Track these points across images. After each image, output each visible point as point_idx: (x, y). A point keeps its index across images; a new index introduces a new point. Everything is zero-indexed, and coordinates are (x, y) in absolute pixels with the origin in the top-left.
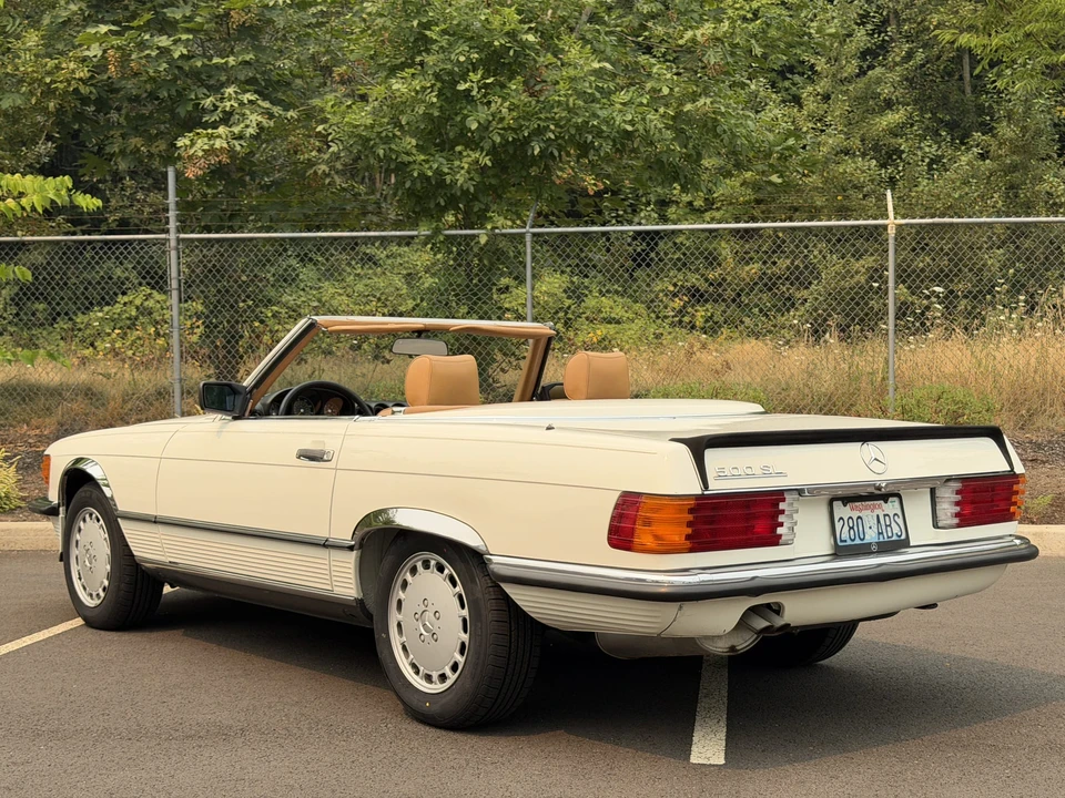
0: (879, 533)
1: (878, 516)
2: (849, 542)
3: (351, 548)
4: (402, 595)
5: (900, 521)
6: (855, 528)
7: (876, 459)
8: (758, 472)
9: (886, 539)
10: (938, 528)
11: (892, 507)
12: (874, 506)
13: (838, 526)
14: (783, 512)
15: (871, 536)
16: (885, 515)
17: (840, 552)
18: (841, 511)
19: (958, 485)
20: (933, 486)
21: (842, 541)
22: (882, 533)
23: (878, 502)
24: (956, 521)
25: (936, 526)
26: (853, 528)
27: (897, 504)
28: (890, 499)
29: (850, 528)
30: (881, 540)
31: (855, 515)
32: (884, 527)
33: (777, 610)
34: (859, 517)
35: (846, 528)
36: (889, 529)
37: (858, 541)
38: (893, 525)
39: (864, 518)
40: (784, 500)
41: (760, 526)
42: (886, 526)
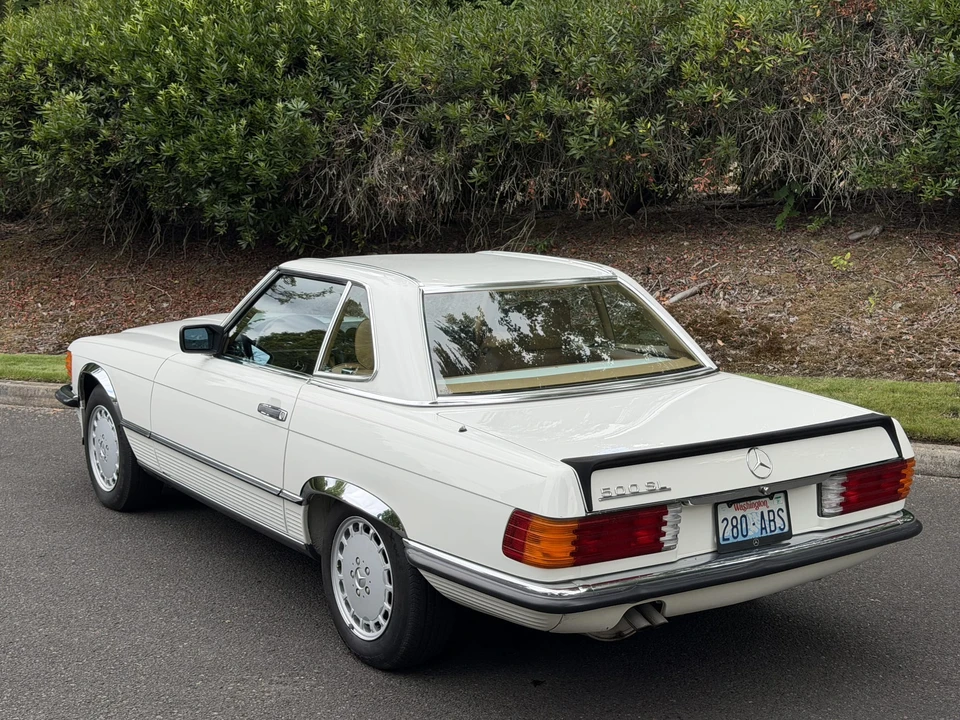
0: (762, 529)
1: (762, 513)
2: (732, 540)
3: (300, 503)
4: (341, 557)
5: (784, 515)
6: (739, 527)
7: (762, 464)
8: (643, 489)
9: (769, 534)
10: (823, 516)
11: (776, 504)
12: (760, 504)
13: (722, 526)
14: (665, 523)
15: (754, 532)
16: (769, 512)
17: (722, 550)
18: (725, 513)
19: (844, 478)
20: (819, 482)
21: (724, 540)
22: (765, 528)
23: (763, 500)
24: (840, 509)
25: (821, 514)
26: (736, 527)
27: (782, 500)
28: (776, 496)
29: (734, 527)
30: (764, 534)
31: (739, 514)
32: (767, 523)
33: (659, 607)
34: (744, 516)
35: (730, 527)
36: (772, 523)
37: (740, 538)
38: (777, 519)
39: (749, 516)
40: (666, 513)
41: (643, 537)
42: (770, 521)
